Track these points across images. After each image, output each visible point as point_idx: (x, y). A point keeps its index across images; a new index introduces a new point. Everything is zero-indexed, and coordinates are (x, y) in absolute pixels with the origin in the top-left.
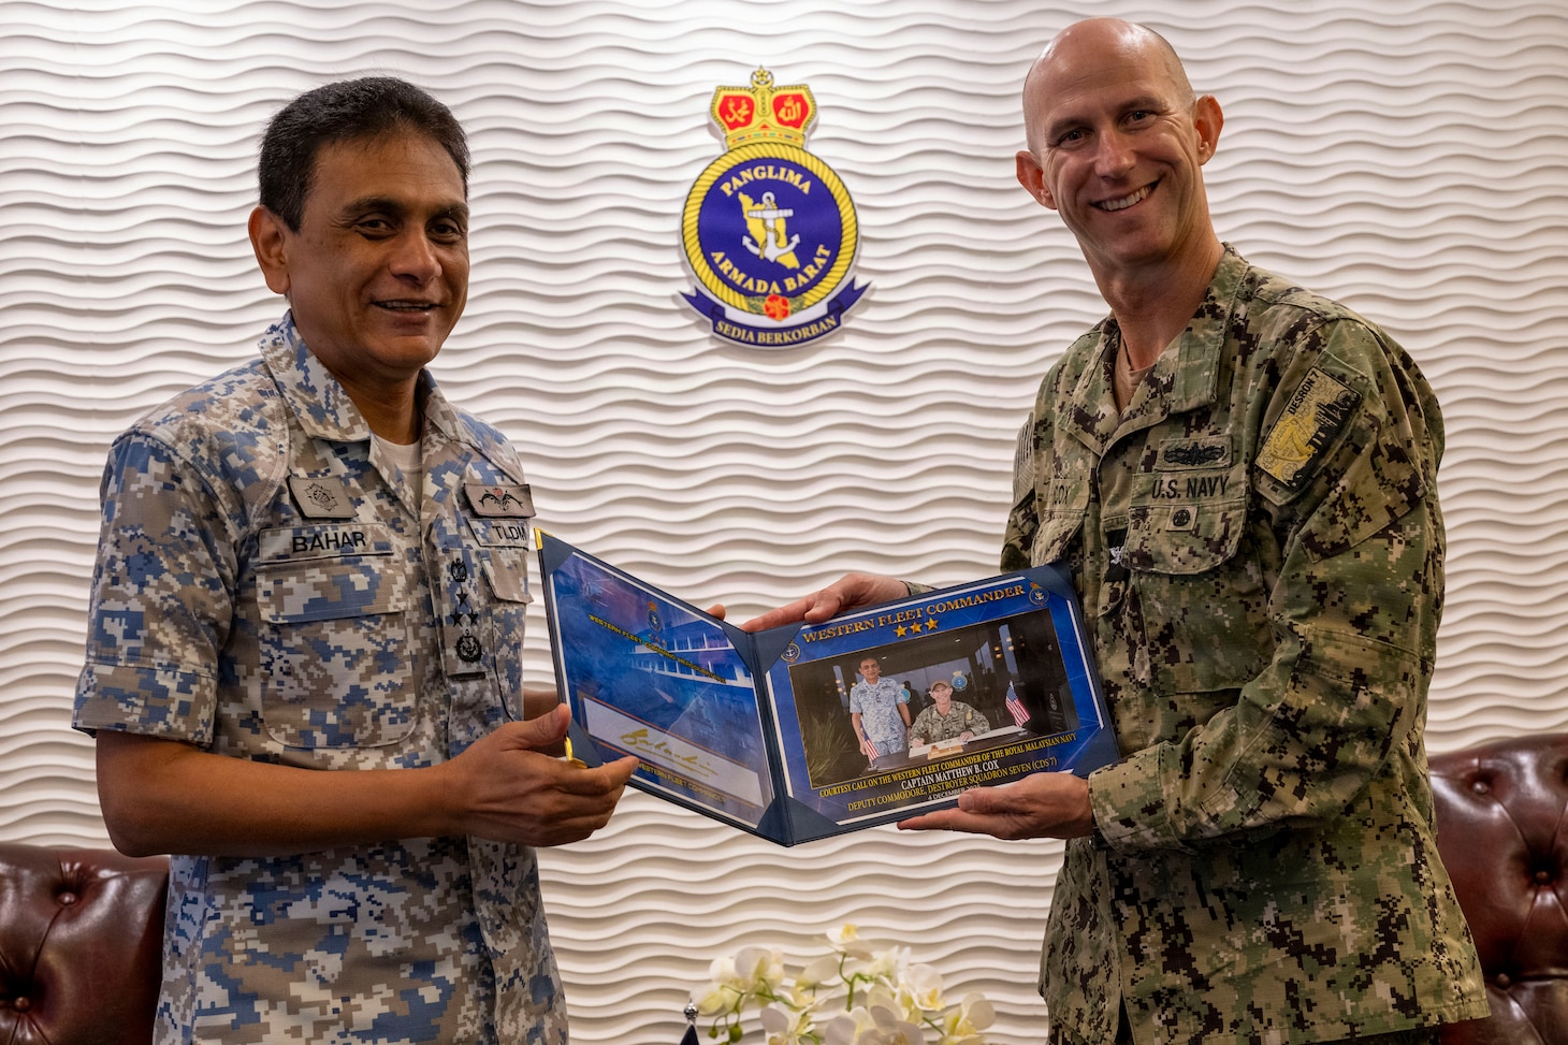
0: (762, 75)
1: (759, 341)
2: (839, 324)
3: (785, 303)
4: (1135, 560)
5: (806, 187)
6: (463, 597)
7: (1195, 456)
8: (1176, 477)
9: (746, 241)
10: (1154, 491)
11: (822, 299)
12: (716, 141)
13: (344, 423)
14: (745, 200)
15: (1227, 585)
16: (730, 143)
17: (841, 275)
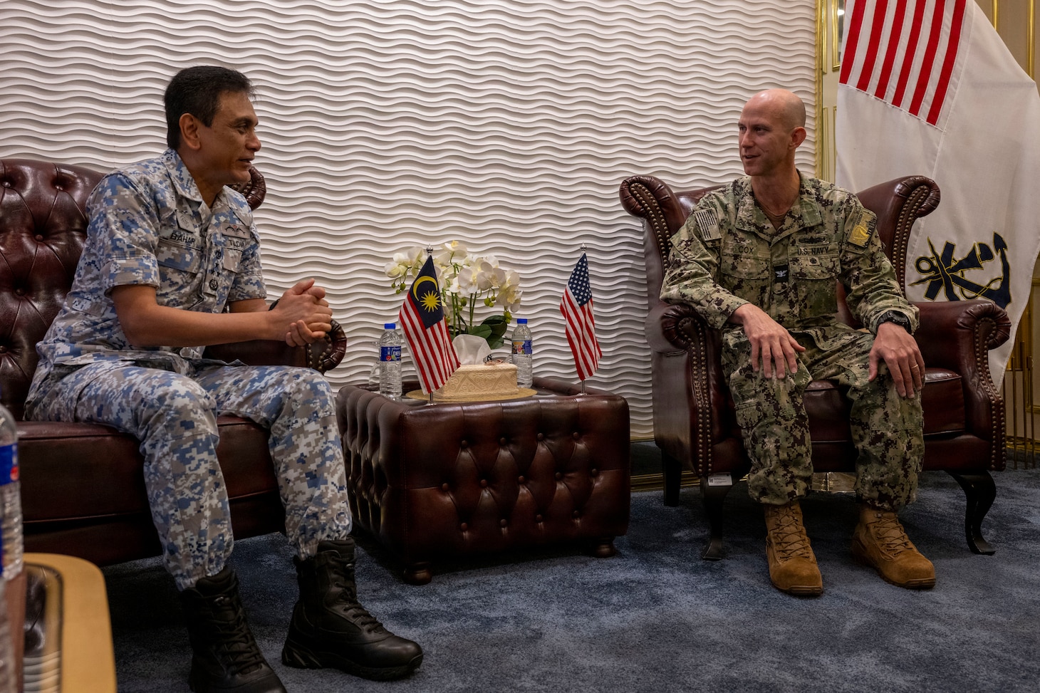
4: (798, 275)
6: (217, 265)
13: (193, 193)
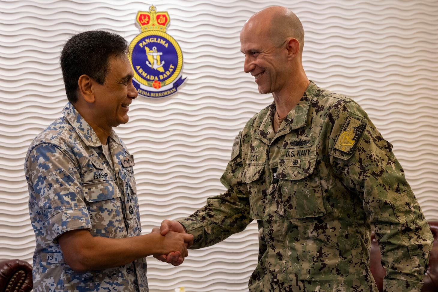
0: (153, 8)
1: (151, 96)
2: (177, 91)
3: (159, 83)
4: (280, 176)
5: (167, 45)
7: (300, 143)
8: (294, 150)
9: (147, 63)
10: (287, 154)
11: (171, 82)
12: (137, 29)
14: (147, 49)
15: (309, 184)
16: (142, 30)
17: (177, 74)
